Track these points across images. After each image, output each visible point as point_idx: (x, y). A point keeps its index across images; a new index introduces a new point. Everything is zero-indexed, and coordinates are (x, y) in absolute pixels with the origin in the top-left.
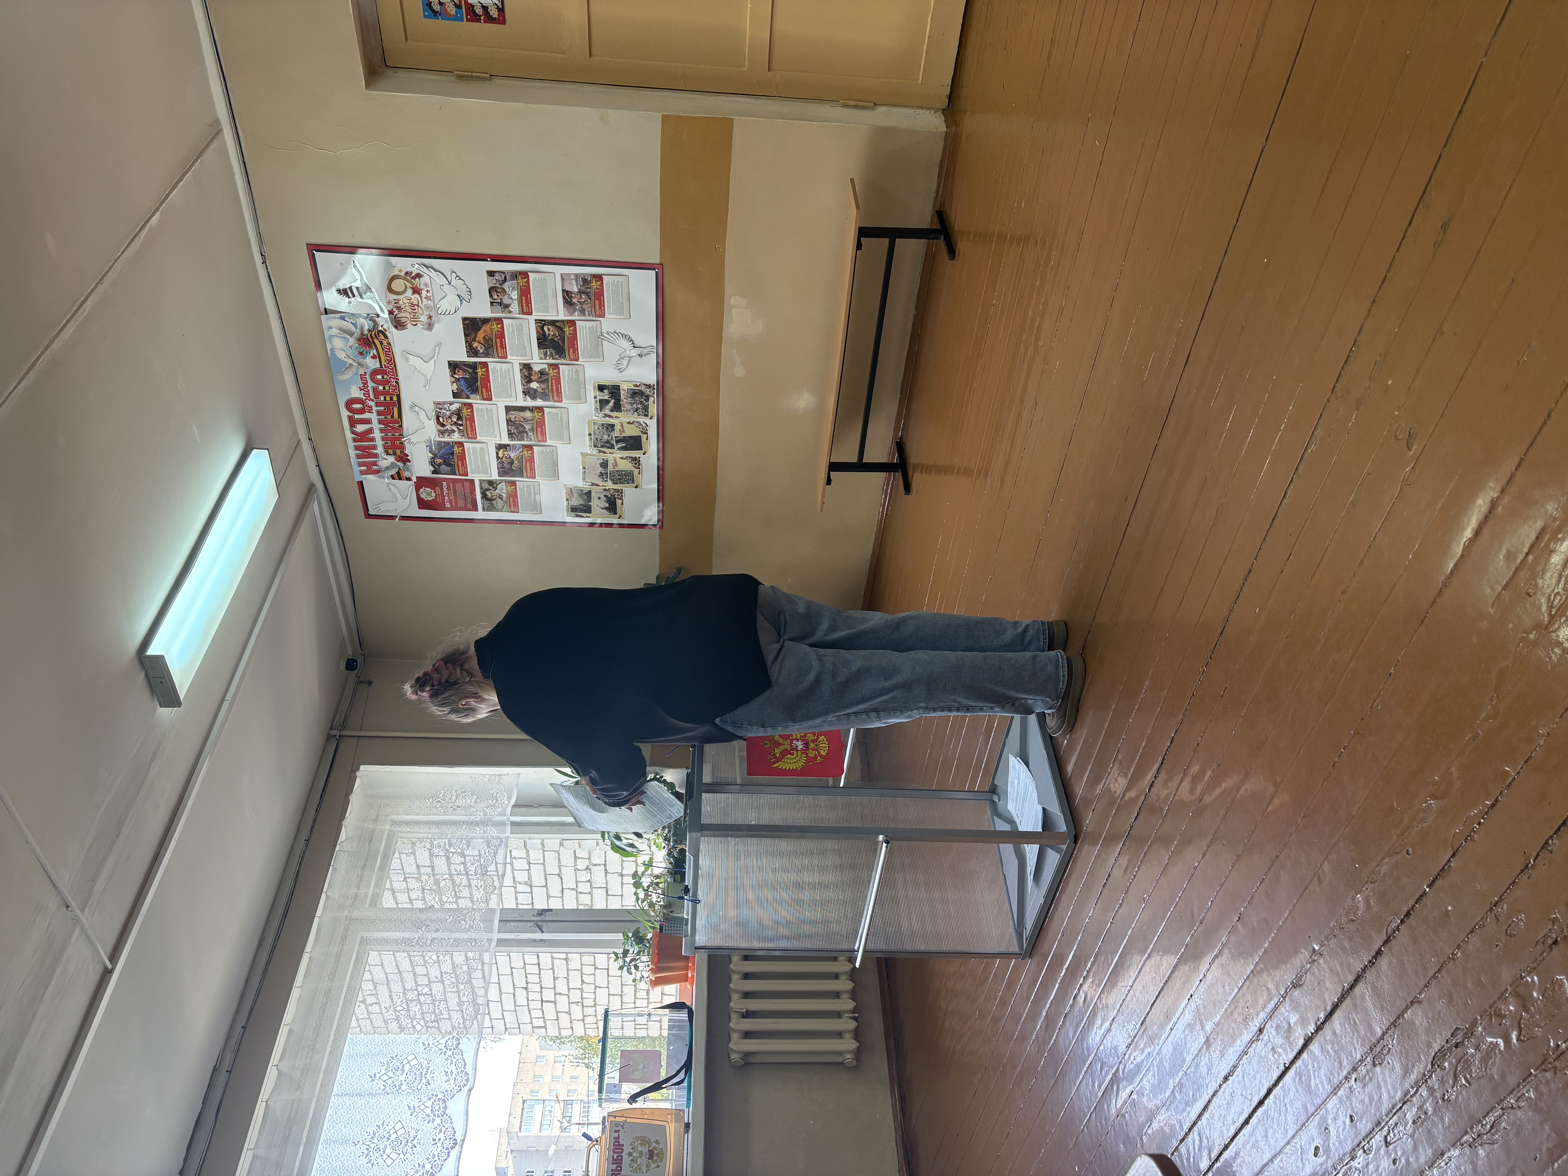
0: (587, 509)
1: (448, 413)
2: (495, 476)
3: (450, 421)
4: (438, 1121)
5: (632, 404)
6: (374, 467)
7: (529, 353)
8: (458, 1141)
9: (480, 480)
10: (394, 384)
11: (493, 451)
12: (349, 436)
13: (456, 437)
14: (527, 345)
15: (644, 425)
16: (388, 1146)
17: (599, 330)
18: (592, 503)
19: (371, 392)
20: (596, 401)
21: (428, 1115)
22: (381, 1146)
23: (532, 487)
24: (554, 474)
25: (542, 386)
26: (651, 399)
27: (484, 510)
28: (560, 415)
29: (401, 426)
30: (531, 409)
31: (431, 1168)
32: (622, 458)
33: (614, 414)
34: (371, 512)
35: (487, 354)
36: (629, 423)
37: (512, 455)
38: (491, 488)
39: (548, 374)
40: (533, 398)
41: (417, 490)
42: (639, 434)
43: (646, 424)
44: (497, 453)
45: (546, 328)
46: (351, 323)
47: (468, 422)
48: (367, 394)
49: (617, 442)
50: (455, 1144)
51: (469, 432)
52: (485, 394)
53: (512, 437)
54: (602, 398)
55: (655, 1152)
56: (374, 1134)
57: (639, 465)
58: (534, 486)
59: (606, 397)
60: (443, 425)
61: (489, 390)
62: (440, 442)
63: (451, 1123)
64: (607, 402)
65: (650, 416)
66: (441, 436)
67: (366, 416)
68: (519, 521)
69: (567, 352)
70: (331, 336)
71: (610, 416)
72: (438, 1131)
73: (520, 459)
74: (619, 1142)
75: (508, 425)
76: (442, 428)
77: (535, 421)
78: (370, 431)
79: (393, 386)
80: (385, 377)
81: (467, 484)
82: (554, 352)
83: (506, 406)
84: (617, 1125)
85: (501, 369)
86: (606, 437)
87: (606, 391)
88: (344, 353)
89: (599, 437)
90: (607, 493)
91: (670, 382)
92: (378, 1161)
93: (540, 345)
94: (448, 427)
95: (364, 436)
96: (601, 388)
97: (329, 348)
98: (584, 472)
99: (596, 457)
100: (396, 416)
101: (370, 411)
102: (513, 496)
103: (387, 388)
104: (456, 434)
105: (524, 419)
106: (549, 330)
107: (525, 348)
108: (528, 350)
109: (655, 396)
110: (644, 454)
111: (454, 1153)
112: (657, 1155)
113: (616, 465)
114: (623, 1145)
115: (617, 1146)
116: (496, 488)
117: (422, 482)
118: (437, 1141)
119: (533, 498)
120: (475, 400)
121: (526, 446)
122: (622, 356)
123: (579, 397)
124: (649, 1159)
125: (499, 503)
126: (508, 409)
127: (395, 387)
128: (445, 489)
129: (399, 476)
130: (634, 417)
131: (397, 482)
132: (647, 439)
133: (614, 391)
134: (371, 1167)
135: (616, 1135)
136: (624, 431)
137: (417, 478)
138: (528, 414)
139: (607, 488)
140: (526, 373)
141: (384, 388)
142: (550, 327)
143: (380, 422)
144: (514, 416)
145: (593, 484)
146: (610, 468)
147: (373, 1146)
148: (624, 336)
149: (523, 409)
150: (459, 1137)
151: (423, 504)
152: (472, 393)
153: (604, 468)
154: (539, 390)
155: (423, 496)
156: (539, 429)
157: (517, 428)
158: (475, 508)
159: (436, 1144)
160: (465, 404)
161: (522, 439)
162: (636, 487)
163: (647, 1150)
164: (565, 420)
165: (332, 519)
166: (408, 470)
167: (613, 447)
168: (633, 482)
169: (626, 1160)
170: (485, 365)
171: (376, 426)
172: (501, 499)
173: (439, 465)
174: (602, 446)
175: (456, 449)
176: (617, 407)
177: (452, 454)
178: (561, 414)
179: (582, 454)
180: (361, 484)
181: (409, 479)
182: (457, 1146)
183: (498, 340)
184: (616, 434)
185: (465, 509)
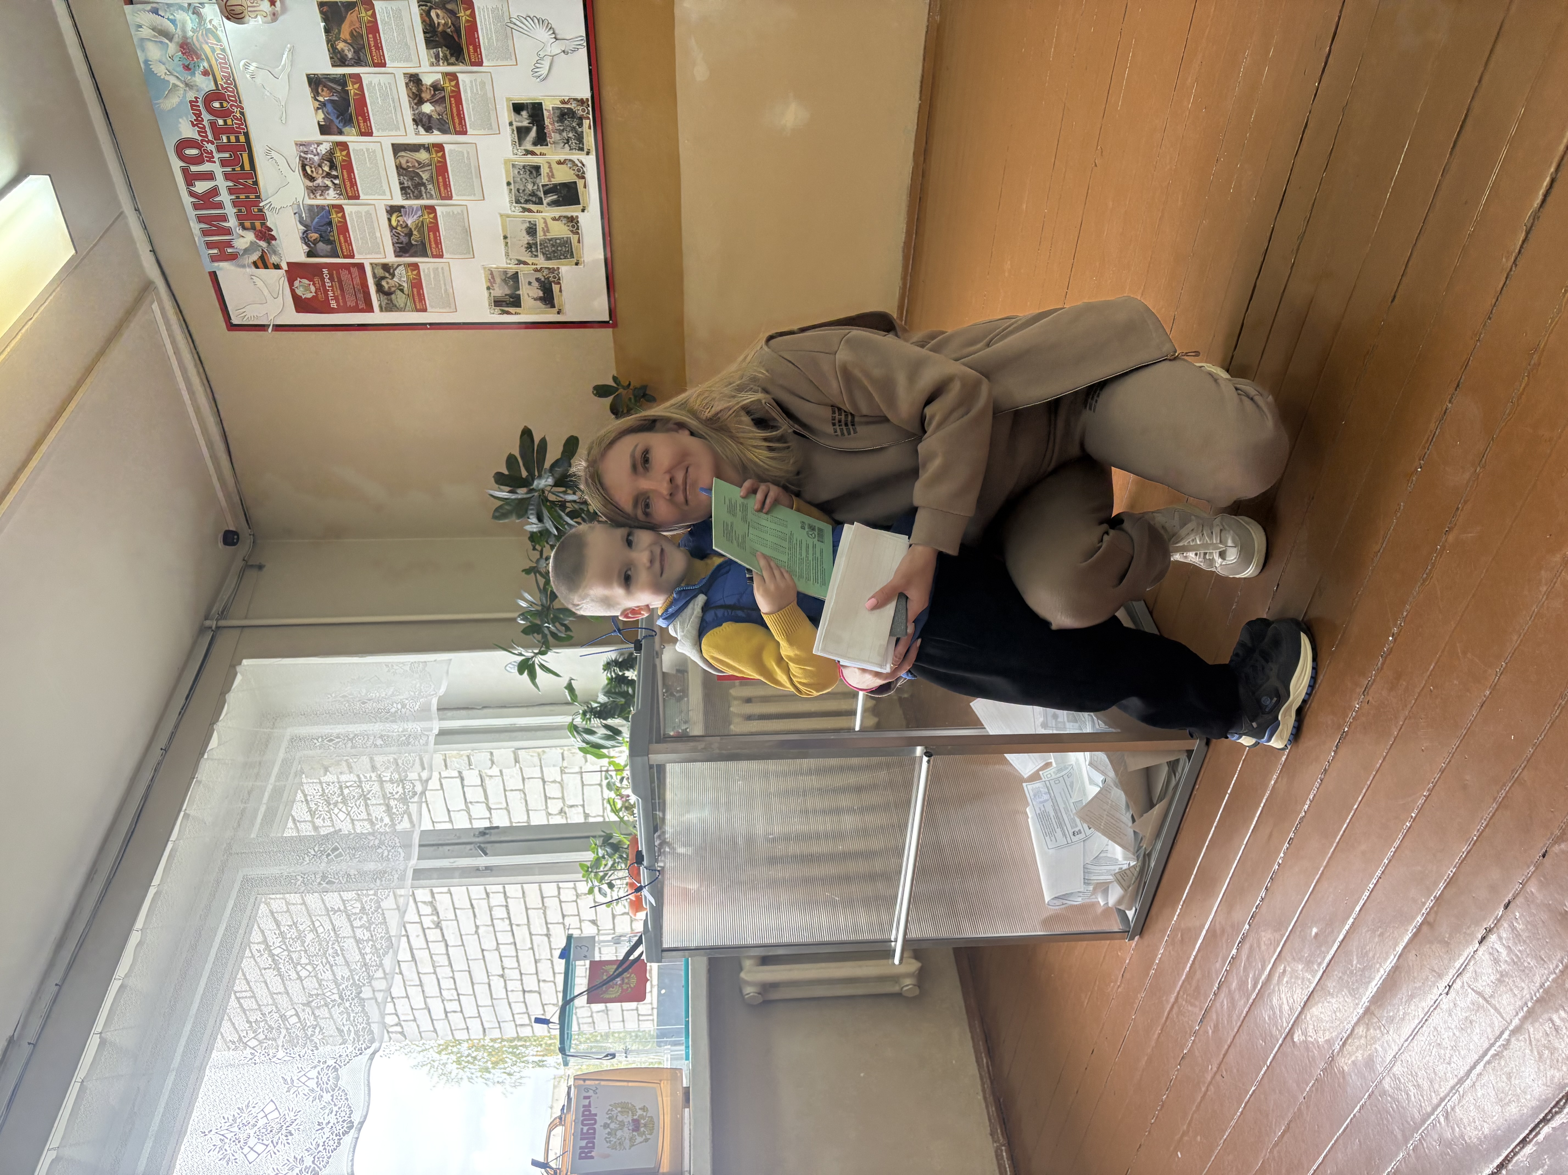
0: (515, 301)
1: (316, 158)
2: (390, 258)
3: (320, 172)
4: (327, 1097)
5: (560, 132)
6: (229, 250)
7: (414, 57)
8: (355, 1124)
9: (371, 264)
10: (238, 115)
11: (384, 216)
12: (188, 200)
13: (331, 198)
14: (412, 44)
15: (580, 165)
16: (252, 1135)
17: (506, 14)
18: (520, 292)
19: (208, 129)
20: (513, 130)
21: (312, 1090)
22: (241, 1136)
23: (440, 270)
24: (468, 250)
25: (439, 108)
26: (586, 123)
27: (381, 310)
28: (466, 155)
29: (256, 183)
30: (427, 148)
31: (313, 1162)
32: (554, 219)
33: (538, 149)
34: (235, 321)
35: (358, 62)
36: (559, 163)
37: (409, 222)
38: (387, 275)
39: (443, 89)
40: (428, 129)
41: (291, 284)
42: (575, 179)
43: (581, 162)
44: (389, 220)
45: (433, 14)
46: (168, 19)
47: (345, 172)
48: (202, 131)
49: (546, 193)
50: (350, 1128)
51: (348, 188)
52: (362, 125)
53: (406, 194)
54: (520, 124)
55: (642, 1121)
56: (235, 1120)
57: (578, 229)
58: (442, 269)
59: (525, 123)
60: (312, 179)
61: (366, 119)
62: (311, 207)
63: (347, 1099)
64: (527, 130)
65: (586, 150)
66: (312, 196)
67: (206, 167)
68: (430, 324)
69: (465, 50)
70: (142, 40)
71: (533, 153)
72: (327, 1111)
73: (420, 227)
74: (590, 1111)
75: (399, 175)
76: (311, 184)
77: (434, 166)
78: (215, 191)
79: (237, 119)
80: (225, 104)
81: (354, 270)
82: (448, 53)
83: (393, 145)
84: (587, 1090)
85: (380, 83)
86: (530, 187)
87: (524, 113)
88: (163, 67)
89: (522, 188)
90: (539, 275)
91: (609, 93)
92: (236, 1156)
93: (430, 43)
94: (319, 181)
95: (207, 200)
96: (518, 108)
97: (141, 60)
98: (507, 243)
99: (519, 219)
100: (247, 167)
101: (211, 160)
102: (417, 284)
103: (229, 122)
104: (332, 193)
105: (419, 163)
106: (438, 16)
107: (409, 48)
108: (413, 51)
109: (591, 116)
110: (583, 211)
111: (348, 1140)
112: (645, 1125)
113: (548, 231)
114: (596, 1115)
115: (587, 1117)
116: (393, 275)
117: (295, 271)
118: (324, 1126)
119: (443, 288)
120: (351, 138)
121: (427, 207)
122: (542, 54)
123: (489, 126)
124: (633, 1130)
125: (400, 299)
126: (397, 149)
127: (240, 120)
128: (327, 280)
129: (263, 263)
130: (564, 154)
131: (262, 272)
132: (585, 187)
133: (535, 111)
134: (225, 1165)
135: (586, 1102)
136: (553, 176)
137: (288, 264)
138: (423, 156)
139: (539, 267)
140: (414, 90)
141: (225, 121)
142: (439, 12)
143: (227, 176)
144: (406, 159)
145: (520, 262)
146: (540, 235)
147: (229, 1136)
148: (541, 21)
149: (416, 148)
150: (356, 1118)
151: (301, 305)
152: (345, 125)
153: (532, 236)
154: (435, 116)
155: (299, 292)
156: (441, 179)
157: (412, 179)
158: (369, 309)
159: (323, 1128)
160: (339, 144)
161: (419, 197)
162: (577, 264)
163: (630, 1119)
164: (473, 163)
165: (183, 332)
166: (275, 252)
167: (540, 202)
168: (572, 256)
169: (601, 1133)
170: (357, 78)
171: (222, 184)
172: (402, 291)
173: (315, 242)
174: (527, 201)
175: (335, 217)
176: (541, 139)
177: (330, 223)
178: (468, 153)
179: (501, 215)
180: (214, 276)
181: (277, 267)
182: (353, 1131)
183: (370, 36)
184: (544, 180)
185: (356, 309)
